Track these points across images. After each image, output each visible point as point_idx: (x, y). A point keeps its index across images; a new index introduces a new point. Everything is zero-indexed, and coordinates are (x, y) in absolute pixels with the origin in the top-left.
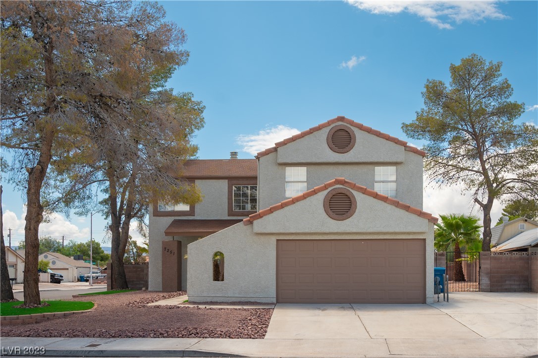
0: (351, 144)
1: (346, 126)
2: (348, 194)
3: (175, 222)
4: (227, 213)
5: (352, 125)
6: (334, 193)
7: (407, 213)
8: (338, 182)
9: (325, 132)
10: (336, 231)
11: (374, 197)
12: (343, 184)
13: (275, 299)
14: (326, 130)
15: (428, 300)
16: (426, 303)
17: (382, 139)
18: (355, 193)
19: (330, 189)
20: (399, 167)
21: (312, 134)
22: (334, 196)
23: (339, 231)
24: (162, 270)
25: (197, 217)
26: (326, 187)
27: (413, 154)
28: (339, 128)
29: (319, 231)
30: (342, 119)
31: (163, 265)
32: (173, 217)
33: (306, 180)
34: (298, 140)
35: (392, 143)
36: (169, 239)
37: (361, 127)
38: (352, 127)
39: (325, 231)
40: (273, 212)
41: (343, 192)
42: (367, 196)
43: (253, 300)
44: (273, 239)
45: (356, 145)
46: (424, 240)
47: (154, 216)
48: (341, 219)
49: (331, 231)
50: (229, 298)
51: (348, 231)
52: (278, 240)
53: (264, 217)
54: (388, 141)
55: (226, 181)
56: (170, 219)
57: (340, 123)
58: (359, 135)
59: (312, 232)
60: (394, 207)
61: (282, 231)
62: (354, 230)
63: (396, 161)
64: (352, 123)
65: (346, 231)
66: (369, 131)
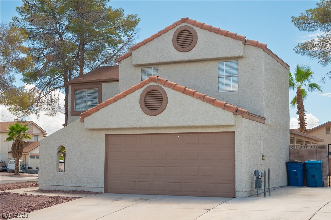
0: (193, 42)
2: (159, 90)
5: (194, 25)
6: (148, 90)
7: (212, 107)
8: (151, 80)
9: (170, 35)
10: (150, 126)
11: (182, 93)
12: (155, 82)
13: (103, 189)
14: (172, 32)
15: (237, 194)
16: (234, 197)
17: (221, 36)
18: (167, 89)
19: (145, 87)
20: (240, 61)
21: (160, 37)
22: (148, 93)
23: (153, 126)
26: (141, 86)
28: (182, 29)
29: (135, 126)
30: (185, 20)
34: (148, 44)
35: (230, 38)
37: (202, 26)
38: (194, 28)
39: (140, 126)
40: (99, 110)
41: (156, 89)
42: (177, 92)
43: (86, 190)
44: (103, 134)
45: (198, 44)
46: (234, 132)
47: (71, 115)
48: (154, 114)
49: (146, 126)
51: (160, 126)
53: (93, 115)
54: (226, 37)
57: (184, 24)
58: (201, 34)
59: (130, 127)
60: (200, 101)
61: (106, 127)
62: (166, 125)
63: (234, 56)
64: (194, 23)
65: (158, 126)
66: (210, 29)
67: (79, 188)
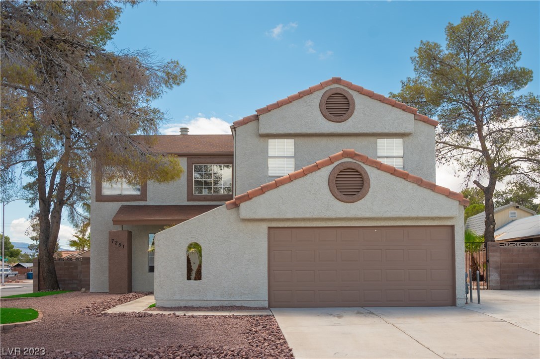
0: (350, 111)
1: (343, 89)
2: (359, 169)
3: (123, 209)
4: (186, 197)
5: (350, 89)
6: (342, 168)
7: (432, 193)
8: (346, 154)
9: (317, 97)
10: (344, 216)
11: (391, 174)
12: (352, 158)
13: (267, 302)
14: (320, 94)
15: (458, 302)
16: (455, 306)
17: (387, 105)
18: (368, 168)
19: (336, 163)
20: (407, 139)
21: (302, 99)
22: (341, 172)
23: (349, 216)
24: (109, 267)
25: (149, 203)
26: (331, 161)
27: (424, 123)
28: (334, 92)
29: (323, 216)
30: (337, 81)
31: (110, 260)
32: (120, 202)
33: (293, 155)
34: (284, 107)
35: (399, 110)
36: (118, 228)
37: (361, 91)
38: (350, 91)
39: (330, 217)
40: (265, 192)
41: (353, 168)
42: (383, 172)
43: (238, 304)
44: (264, 227)
45: (355, 113)
46: (452, 227)
47: (96, 201)
48: (351, 201)
49: (339, 216)
50: (208, 302)
51: (360, 216)
52: (269, 228)
53: (254, 199)
54: (394, 108)
55: (185, 159)
56: (117, 205)
57: (336, 86)
58: (359, 101)
59: (314, 217)
60: (416, 186)
61: (276, 216)
62: (368, 215)
63: (404, 132)
64: (350, 86)
65: (357, 216)
66: (371, 95)
67: (226, 302)
